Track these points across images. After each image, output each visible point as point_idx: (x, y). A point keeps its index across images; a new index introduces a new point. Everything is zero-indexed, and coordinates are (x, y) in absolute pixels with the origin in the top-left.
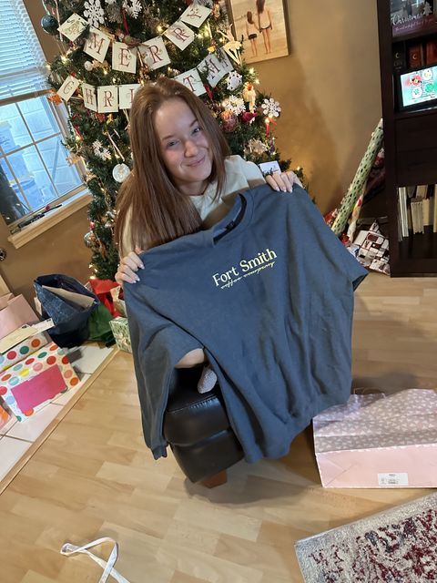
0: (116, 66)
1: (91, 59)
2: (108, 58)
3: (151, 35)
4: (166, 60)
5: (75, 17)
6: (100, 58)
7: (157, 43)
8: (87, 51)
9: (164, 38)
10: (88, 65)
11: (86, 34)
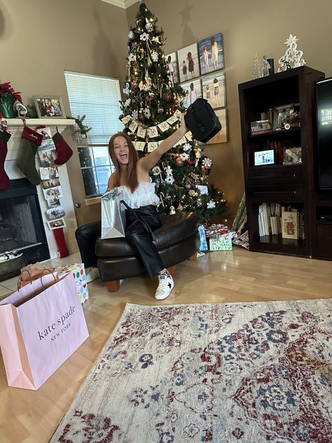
0: (138, 135)
1: (130, 132)
2: (136, 131)
3: (153, 125)
4: (156, 135)
5: (129, 116)
6: (133, 131)
7: (155, 128)
8: (130, 128)
9: (158, 127)
10: (129, 133)
11: (130, 122)
